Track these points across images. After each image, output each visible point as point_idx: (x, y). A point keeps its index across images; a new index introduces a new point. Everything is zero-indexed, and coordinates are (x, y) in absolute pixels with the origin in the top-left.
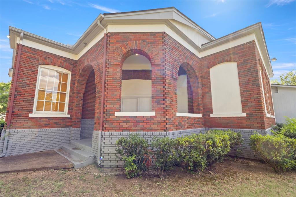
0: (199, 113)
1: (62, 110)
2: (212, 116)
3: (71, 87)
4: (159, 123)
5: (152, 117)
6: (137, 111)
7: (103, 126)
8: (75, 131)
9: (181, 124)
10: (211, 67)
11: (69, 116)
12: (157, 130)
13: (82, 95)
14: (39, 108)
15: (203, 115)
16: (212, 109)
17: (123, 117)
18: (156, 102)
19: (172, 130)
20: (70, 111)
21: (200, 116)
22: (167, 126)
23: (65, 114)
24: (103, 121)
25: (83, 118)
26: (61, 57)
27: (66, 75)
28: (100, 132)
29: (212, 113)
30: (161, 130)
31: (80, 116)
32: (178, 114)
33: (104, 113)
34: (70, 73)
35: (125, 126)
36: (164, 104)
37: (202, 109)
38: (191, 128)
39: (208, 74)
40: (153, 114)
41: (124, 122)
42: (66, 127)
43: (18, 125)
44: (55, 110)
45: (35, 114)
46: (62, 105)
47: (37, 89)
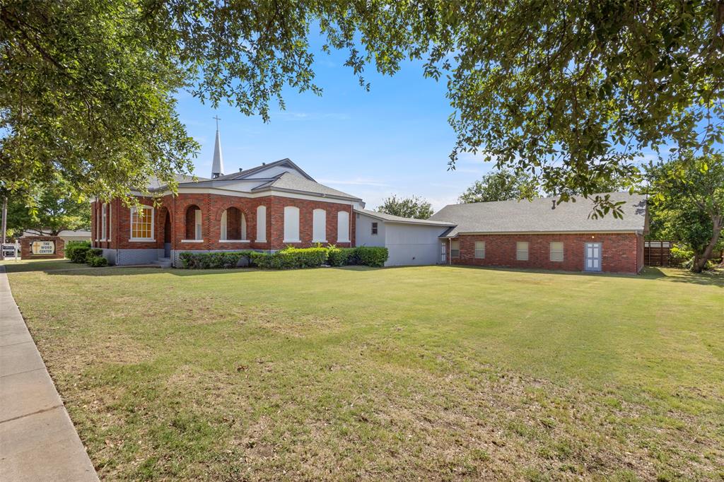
0: (248, 239)
1: (149, 236)
2: (256, 241)
3: (154, 219)
4: (205, 246)
5: (201, 243)
7: (175, 248)
8: (161, 251)
9: (223, 246)
11: (155, 241)
12: (204, 250)
13: (163, 225)
14: (134, 236)
15: (253, 240)
16: (256, 237)
17: (186, 243)
18: (204, 234)
19: (215, 250)
20: (156, 236)
21: (249, 241)
22: (211, 248)
23: (152, 239)
24: (175, 245)
25: (166, 242)
28: (173, 251)
30: (206, 250)
31: (163, 241)
32: (220, 241)
33: (175, 240)
34: (153, 208)
35: (187, 247)
36: (208, 236)
37: (251, 236)
38: (236, 249)
39: (256, 211)
40: (202, 241)
41: (186, 245)
42: (152, 248)
43: (124, 247)
44: (144, 236)
45: (132, 240)
46: (149, 233)
47: (132, 222)
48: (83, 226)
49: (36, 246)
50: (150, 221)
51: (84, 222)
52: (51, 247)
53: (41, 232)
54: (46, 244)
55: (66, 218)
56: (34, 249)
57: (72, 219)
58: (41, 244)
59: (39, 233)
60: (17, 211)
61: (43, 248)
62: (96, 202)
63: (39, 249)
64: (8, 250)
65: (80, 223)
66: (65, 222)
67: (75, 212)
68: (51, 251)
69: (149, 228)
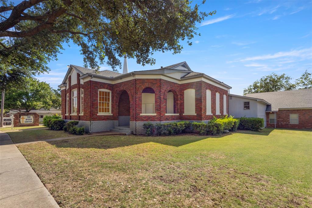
0: (178, 113)
1: (108, 112)
2: (184, 114)
3: (112, 99)
4: (158, 118)
5: (155, 116)
6: (146, 113)
7: (135, 119)
8: (116, 122)
9: (167, 118)
10: (185, 90)
11: (112, 115)
12: (157, 121)
13: (118, 104)
14: (100, 111)
15: (180, 114)
16: (184, 111)
17: (143, 116)
18: (157, 110)
19: (163, 121)
20: (112, 112)
21: (178, 114)
22: (161, 119)
23: (110, 114)
24: (135, 118)
26: (107, 83)
27: (109, 93)
28: (134, 122)
29: (184, 113)
30: (159, 121)
31: (118, 115)
32: (167, 114)
33: (135, 114)
34: (111, 91)
35: (144, 119)
36: (160, 111)
37: (179, 111)
38: (173, 120)
39: (183, 93)
40: (155, 114)
41: (144, 118)
42: (111, 120)
43: (94, 119)
44: (106, 112)
45: (100, 114)
46: (108, 109)
47: (99, 101)
48: (44, 107)
49: (23, 118)
50: (109, 101)
51: (44, 105)
52: (31, 119)
53: (20, 111)
54: (29, 117)
55: (35, 103)
56: (21, 120)
57: (38, 103)
58: (26, 117)
59: (19, 111)
60: (8, 99)
61: (26, 119)
62: (65, 89)
63: (25, 120)
64: (7, 122)
65: (42, 106)
66: (35, 105)
67: (39, 100)
68: (31, 122)
69: (108, 106)
